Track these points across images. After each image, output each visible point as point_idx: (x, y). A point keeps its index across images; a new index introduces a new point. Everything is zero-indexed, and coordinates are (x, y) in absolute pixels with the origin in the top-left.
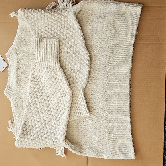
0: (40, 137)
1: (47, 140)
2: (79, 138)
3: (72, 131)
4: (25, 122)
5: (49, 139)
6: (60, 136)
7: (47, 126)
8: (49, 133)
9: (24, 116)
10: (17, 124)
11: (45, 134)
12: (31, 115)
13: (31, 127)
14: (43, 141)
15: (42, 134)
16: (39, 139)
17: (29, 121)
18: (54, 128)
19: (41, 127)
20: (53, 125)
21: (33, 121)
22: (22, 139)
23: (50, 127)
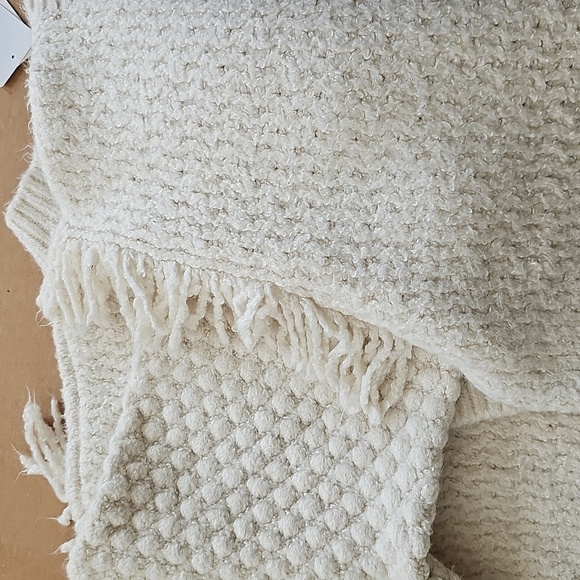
0: (240, 534)
1: (292, 553)
2: (516, 544)
3: (467, 491)
4: (142, 419)
5: (309, 553)
6: (390, 532)
7: (292, 453)
8: (304, 508)
9: (132, 382)
10: (84, 428)
11: (276, 515)
12: (178, 375)
13: (177, 458)
14: (262, 560)
15: (258, 512)
16: (235, 549)
17: (168, 413)
18: (340, 473)
19: (247, 461)
20: (333, 447)
21: (191, 420)
22: (118, 541)
23: (316, 463)
